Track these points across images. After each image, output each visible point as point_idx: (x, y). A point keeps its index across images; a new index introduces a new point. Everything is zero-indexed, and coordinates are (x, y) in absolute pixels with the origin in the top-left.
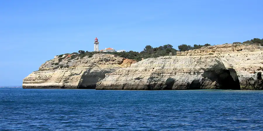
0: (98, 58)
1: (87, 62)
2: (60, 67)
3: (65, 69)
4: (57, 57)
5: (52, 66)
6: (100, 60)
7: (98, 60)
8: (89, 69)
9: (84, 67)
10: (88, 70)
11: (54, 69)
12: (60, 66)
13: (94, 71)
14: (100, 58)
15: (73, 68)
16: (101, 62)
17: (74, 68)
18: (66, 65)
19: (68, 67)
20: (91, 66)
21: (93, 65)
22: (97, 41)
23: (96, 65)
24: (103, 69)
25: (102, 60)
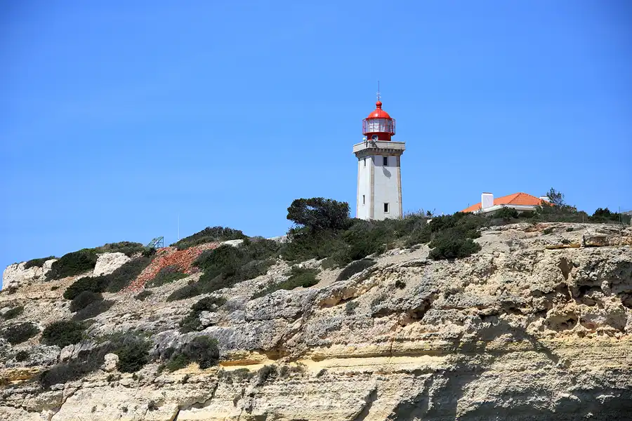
0: (548, 259)
1: (427, 305)
2: (111, 359)
3: (179, 375)
4: (31, 272)
5: (22, 356)
6: (564, 288)
7: (538, 279)
8: (448, 373)
9: (390, 353)
10: (439, 382)
11: (47, 380)
12: (109, 349)
13: (505, 395)
14: (565, 266)
15: (269, 363)
16: (572, 305)
17: (279, 364)
18: (176, 338)
19: (206, 353)
20: (470, 349)
21: (488, 335)
22: (385, 136)
23: (519, 333)
24: (596, 370)
25: (584, 290)
